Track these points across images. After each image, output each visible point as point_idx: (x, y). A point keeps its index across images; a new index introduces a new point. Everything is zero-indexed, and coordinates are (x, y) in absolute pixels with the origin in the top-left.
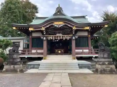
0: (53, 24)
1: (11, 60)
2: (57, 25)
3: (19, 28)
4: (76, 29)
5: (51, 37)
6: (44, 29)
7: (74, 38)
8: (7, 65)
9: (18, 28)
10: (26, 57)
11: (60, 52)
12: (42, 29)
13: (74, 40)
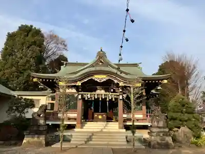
0: (93, 78)
1: (35, 128)
2: (99, 79)
3: (43, 79)
4: (123, 85)
5: (88, 95)
6: (80, 84)
7: (121, 97)
8: (29, 134)
9: (41, 80)
10: (50, 124)
11: (100, 117)
12: (77, 84)
13: (121, 100)
